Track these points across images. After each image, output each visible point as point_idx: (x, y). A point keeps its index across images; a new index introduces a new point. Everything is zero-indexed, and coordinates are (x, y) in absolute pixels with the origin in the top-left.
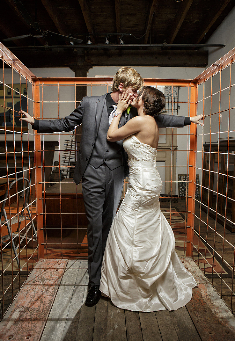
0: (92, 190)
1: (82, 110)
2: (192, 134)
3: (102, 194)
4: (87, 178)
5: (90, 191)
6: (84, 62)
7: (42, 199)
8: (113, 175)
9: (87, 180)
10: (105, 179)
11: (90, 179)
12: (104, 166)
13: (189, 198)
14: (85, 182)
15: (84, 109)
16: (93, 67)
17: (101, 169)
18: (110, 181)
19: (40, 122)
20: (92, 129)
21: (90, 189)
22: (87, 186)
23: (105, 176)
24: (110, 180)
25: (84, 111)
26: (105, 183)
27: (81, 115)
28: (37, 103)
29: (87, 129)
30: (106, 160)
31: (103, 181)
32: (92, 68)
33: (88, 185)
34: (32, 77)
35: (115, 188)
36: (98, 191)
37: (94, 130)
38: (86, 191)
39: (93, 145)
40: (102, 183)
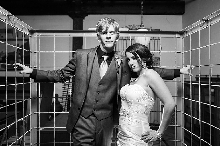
0: (82, 141)
1: (75, 62)
2: (179, 81)
3: (92, 144)
4: (77, 129)
5: (79, 142)
6: (81, 11)
7: (36, 144)
8: (102, 125)
9: (78, 131)
10: (95, 130)
11: (80, 130)
12: (93, 116)
13: (178, 141)
14: (76, 132)
15: (77, 61)
16: (89, 15)
17: (90, 119)
18: (100, 132)
19: (38, 72)
20: (84, 79)
21: (80, 140)
22: (77, 137)
23: (94, 126)
24: (99, 130)
25: (77, 62)
26: (95, 134)
27: (74, 67)
28: (34, 53)
29: (80, 80)
30: (95, 110)
31: (93, 132)
32: (87, 16)
33: (78, 135)
34: (29, 30)
35: (105, 137)
36: (88, 141)
37: (85, 80)
38: (76, 142)
39: (84, 95)
40: (92, 134)
